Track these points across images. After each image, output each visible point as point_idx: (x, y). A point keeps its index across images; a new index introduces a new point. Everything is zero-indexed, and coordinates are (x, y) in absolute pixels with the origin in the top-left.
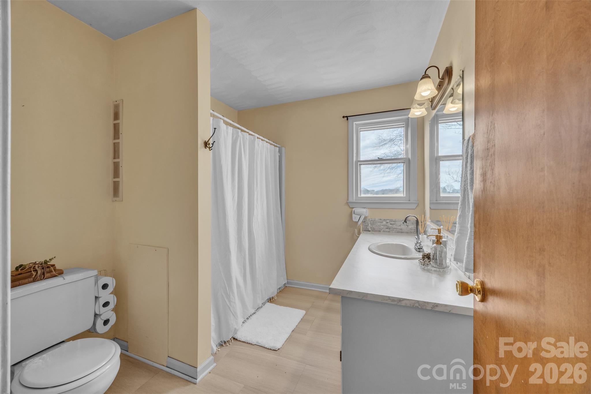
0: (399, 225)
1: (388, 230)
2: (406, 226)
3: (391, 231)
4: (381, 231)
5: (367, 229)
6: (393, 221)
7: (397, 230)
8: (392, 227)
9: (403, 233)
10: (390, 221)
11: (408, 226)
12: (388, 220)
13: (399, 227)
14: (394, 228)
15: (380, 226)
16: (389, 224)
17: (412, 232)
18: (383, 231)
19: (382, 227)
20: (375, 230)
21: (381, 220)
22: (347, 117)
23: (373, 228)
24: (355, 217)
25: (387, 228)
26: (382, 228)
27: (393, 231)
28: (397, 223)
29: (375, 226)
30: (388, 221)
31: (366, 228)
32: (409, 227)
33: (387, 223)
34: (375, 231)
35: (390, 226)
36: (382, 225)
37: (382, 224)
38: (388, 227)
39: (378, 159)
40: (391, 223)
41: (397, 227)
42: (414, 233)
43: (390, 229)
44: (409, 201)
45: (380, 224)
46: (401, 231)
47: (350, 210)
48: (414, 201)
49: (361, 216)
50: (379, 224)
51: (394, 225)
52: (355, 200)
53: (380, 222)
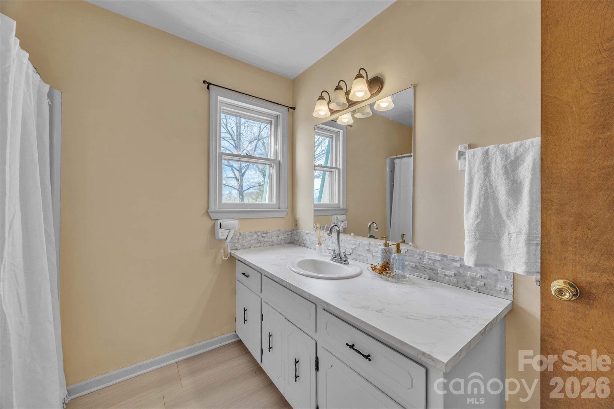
0: (270, 237)
1: (259, 244)
2: (277, 237)
3: (262, 246)
4: (252, 247)
5: (235, 248)
6: (265, 233)
7: (269, 243)
8: (264, 240)
9: (274, 245)
10: (261, 234)
11: (278, 237)
12: (260, 232)
13: (271, 240)
14: (265, 241)
15: (251, 241)
16: (260, 237)
17: (282, 243)
18: (254, 246)
19: (253, 242)
20: (245, 246)
21: (251, 233)
22: (209, 84)
23: (243, 244)
24: (223, 233)
25: (258, 242)
26: (253, 244)
27: (265, 245)
28: (268, 235)
29: (245, 241)
30: (259, 234)
31: (233, 246)
32: (280, 237)
33: (258, 236)
34: (244, 249)
35: (261, 239)
36: (253, 240)
37: (253, 238)
38: (259, 240)
39: (246, 155)
40: (262, 235)
41: (269, 240)
42: (284, 244)
43: (261, 243)
44: (279, 208)
45: (251, 239)
46: (272, 243)
47: (211, 223)
48: (284, 208)
49: (230, 230)
50: (249, 238)
51: (265, 238)
52: (218, 209)
53: (251, 236)
